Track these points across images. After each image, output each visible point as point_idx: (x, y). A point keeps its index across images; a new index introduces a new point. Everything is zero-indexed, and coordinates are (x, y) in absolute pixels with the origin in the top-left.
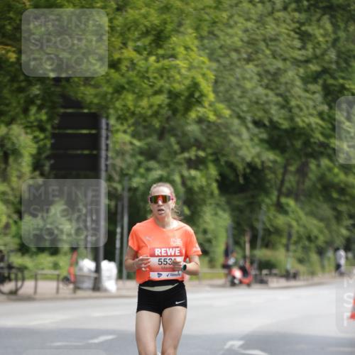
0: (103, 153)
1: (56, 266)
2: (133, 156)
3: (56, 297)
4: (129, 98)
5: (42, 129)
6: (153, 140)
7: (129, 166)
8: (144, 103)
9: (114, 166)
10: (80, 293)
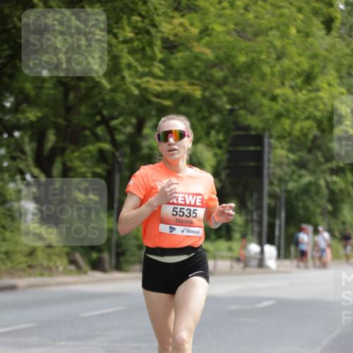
0: (266, 165)
1: (230, 249)
2: (289, 166)
3: (230, 273)
4: (286, 123)
5: (220, 147)
6: (304, 154)
7: (286, 174)
8: (297, 126)
9: (274, 174)
10: (248, 270)
